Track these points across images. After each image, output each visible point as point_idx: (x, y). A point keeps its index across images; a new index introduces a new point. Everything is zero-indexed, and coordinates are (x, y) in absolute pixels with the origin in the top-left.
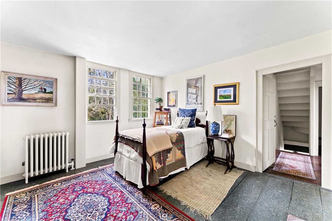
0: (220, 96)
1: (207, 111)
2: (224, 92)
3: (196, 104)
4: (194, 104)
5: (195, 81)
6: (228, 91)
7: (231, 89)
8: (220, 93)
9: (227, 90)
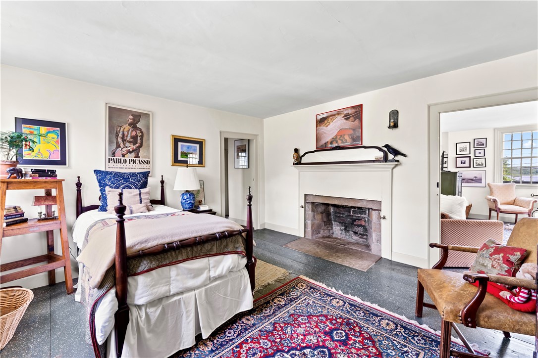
0: (182, 153)
1: (162, 176)
2: (188, 148)
3: (137, 162)
4: (132, 163)
5: (131, 117)
6: (193, 148)
7: (196, 147)
8: (181, 148)
9: (191, 146)
